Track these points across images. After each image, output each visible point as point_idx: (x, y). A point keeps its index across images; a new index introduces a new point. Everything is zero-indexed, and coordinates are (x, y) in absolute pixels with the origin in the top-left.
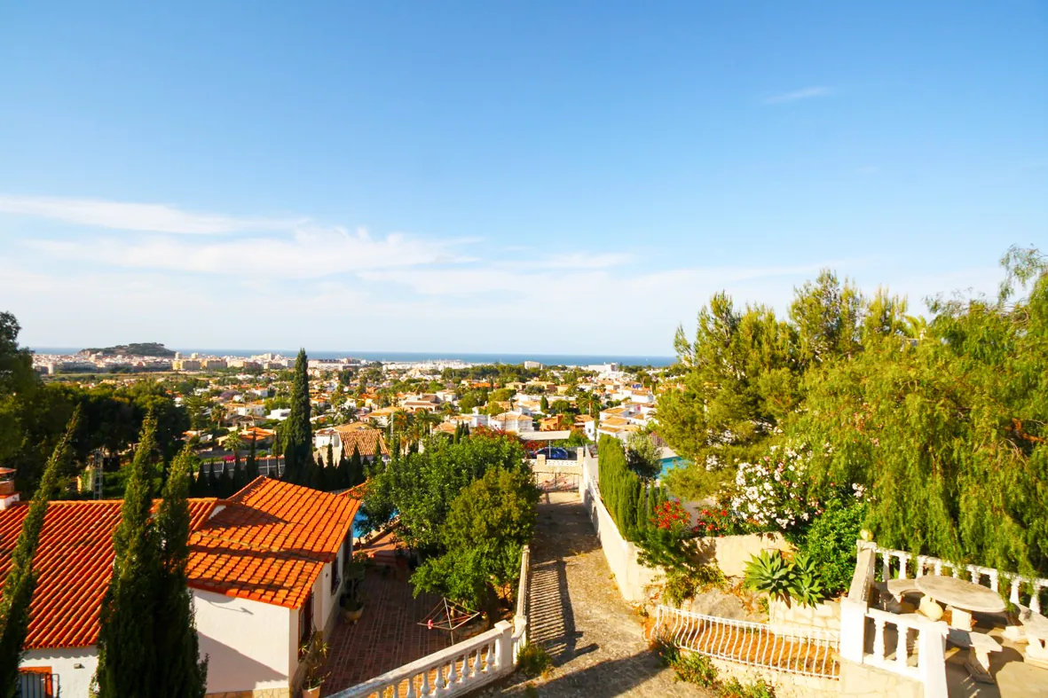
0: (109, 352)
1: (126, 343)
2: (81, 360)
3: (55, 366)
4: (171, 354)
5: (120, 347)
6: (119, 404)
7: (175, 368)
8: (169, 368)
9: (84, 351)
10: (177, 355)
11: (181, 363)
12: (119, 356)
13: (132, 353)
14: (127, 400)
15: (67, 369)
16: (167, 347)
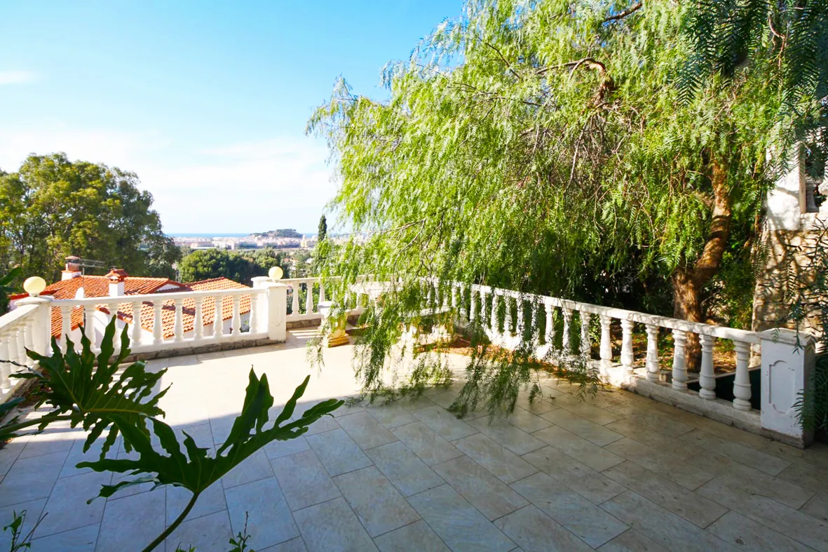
0: (264, 235)
1: (274, 229)
2: (249, 241)
3: (236, 245)
4: (300, 236)
5: (271, 232)
6: (246, 262)
7: (302, 245)
8: (297, 246)
9: (251, 235)
10: (304, 237)
11: (306, 242)
12: (271, 238)
13: (278, 236)
14: (251, 260)
15: (242, 246)
16: (298, 232)
